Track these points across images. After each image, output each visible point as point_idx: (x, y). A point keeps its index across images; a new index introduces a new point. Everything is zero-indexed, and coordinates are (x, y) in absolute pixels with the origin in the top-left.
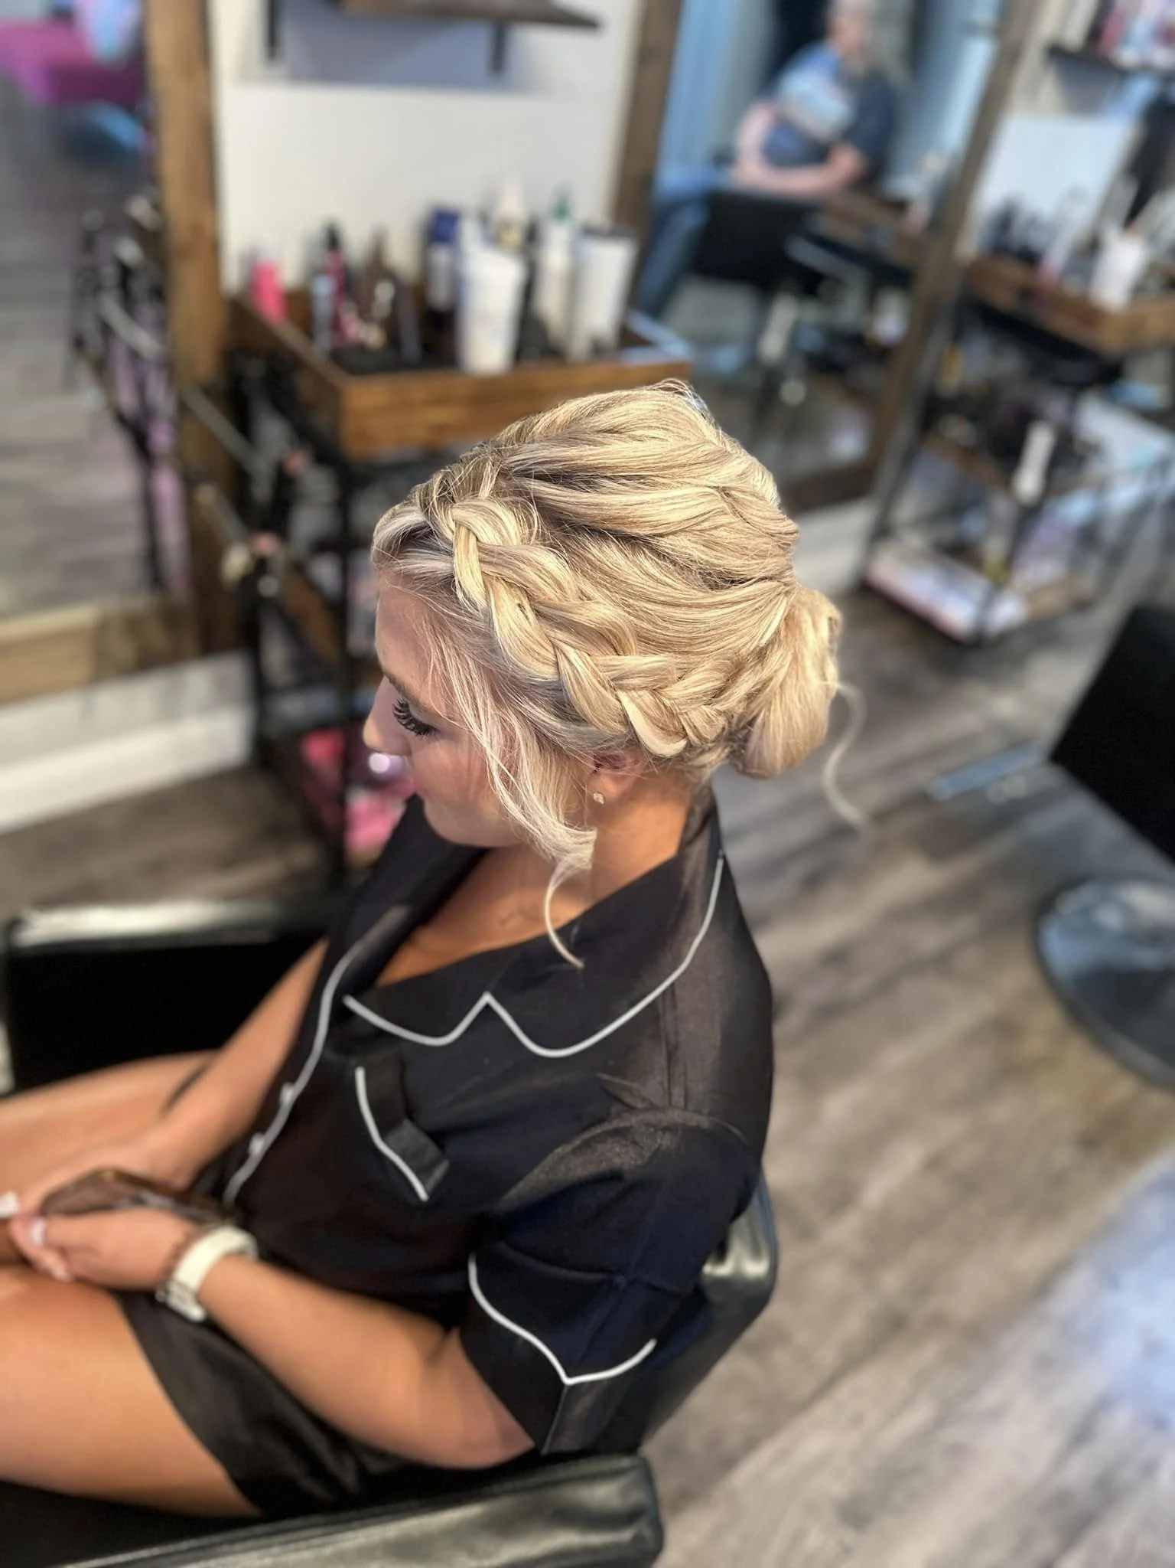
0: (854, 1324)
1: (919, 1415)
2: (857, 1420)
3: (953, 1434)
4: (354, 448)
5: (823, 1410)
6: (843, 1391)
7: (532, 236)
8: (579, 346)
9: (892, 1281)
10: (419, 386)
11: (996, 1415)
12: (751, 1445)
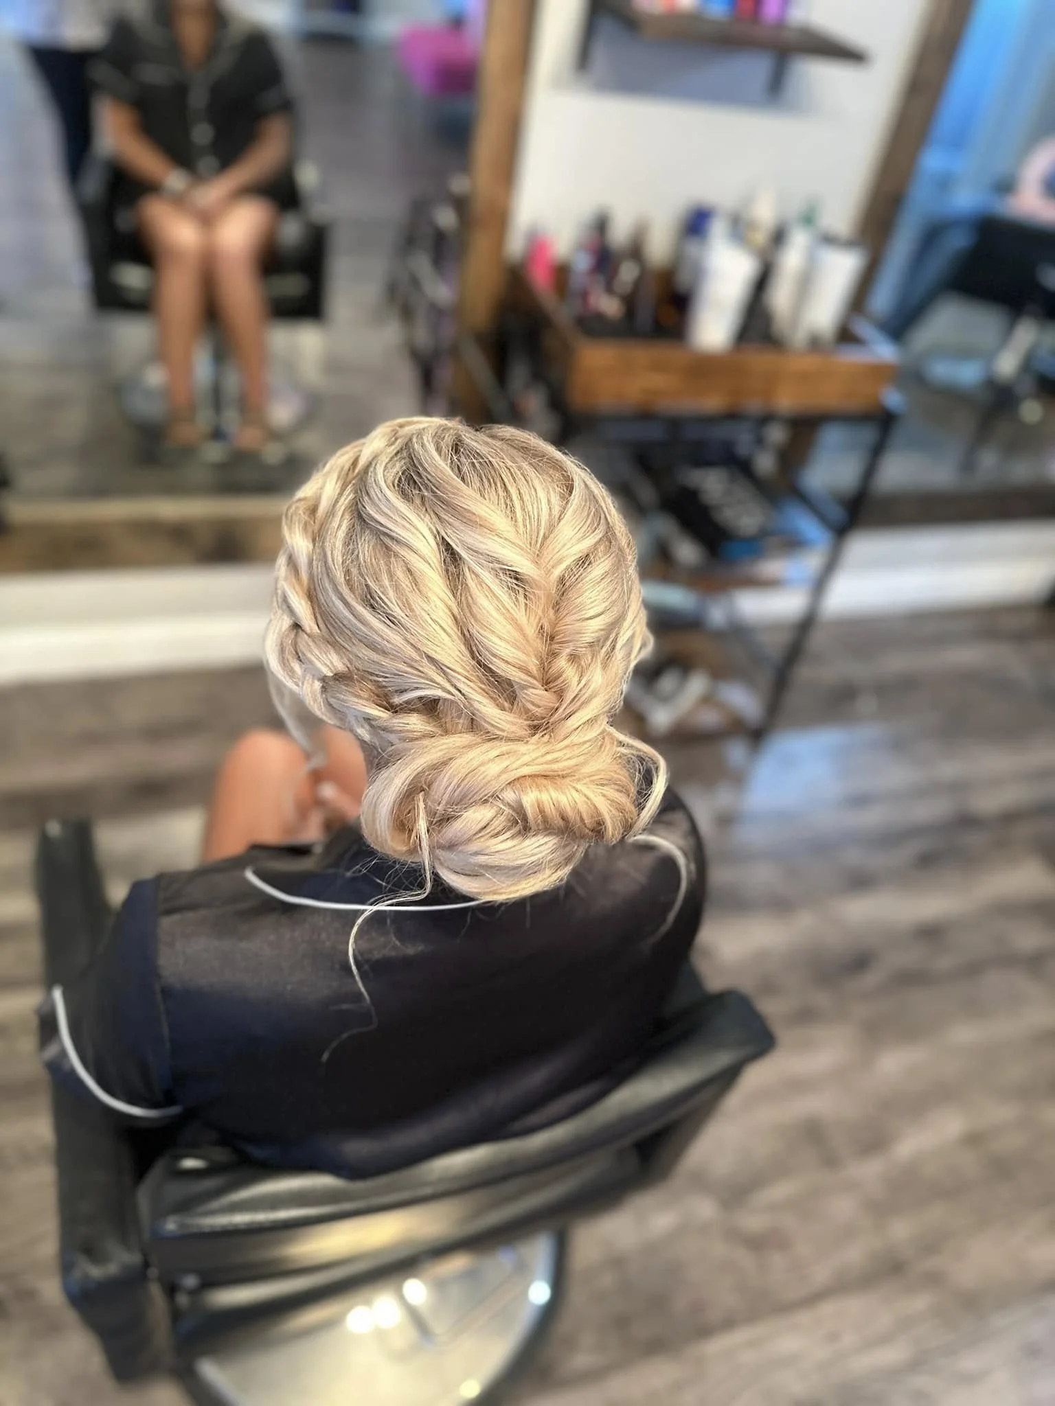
0: (855, 1254)
1: (893, 1355)
2: (833, 1337)
3: (921, 1381)
4: (578, 398)
5: (803, 1317)
6: (827, 1308)
7: (779, 237)
8: (799, 338)
9: (901, 1230)
10: (642, 354)
11: (970, 1379)
12: (729, 1324)
